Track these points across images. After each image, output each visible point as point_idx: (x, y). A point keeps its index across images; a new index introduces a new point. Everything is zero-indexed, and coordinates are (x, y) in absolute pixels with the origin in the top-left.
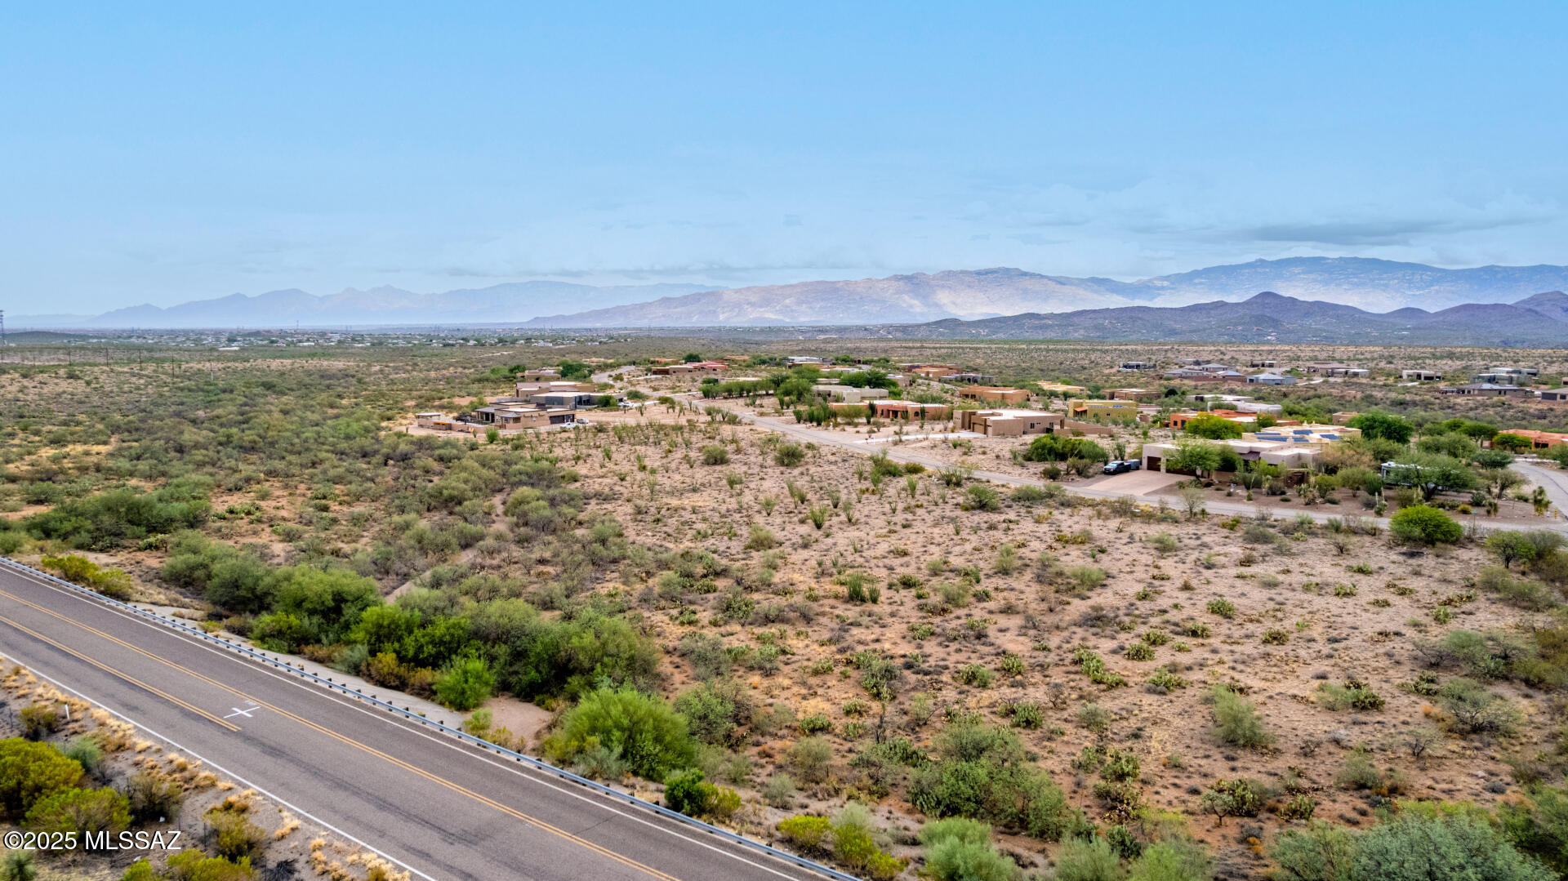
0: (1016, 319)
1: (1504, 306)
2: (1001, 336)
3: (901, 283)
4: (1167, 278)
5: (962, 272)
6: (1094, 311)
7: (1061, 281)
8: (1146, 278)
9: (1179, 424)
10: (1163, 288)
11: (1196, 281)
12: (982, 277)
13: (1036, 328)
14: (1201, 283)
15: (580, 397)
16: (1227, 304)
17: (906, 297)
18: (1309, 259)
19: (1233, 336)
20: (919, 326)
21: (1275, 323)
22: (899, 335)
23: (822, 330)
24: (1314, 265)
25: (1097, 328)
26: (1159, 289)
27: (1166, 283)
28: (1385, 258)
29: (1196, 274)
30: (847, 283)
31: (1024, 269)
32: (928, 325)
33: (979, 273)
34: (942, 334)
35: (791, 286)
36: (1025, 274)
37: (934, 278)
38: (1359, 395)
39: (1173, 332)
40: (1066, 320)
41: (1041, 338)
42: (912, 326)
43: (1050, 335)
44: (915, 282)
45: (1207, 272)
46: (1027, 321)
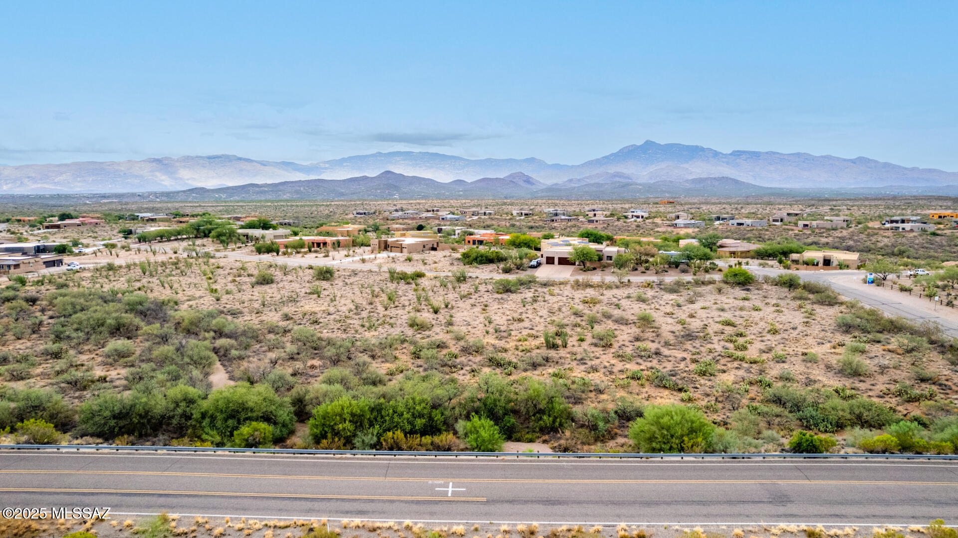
0: (243, 187)
1: (500, 179)
2: (237, 198)
3: (154, 164)
4: (328, 162)
5: (197, 157)
6: (292, 182)
7: (263, 164)
8: (315, 162)
9: (471, 242)
10: (326, 168)
11: (345, 164)
12: (211, 160)
13: (258, 193)
14: (347, 166)
15: (38, 247)
16: (368, 177)
17: (158, 174)
18: (404, 152)
19: (376, 196)
20: (178, 192)
21: (397, 188)
22: (164, 199)
23: (104, 196)
24: (407, 156)
25: (297, 192)
26: (323, 169)
27: (327, 165)
28: (441, 153)
29: (343, 160)
30: (112, 163)
31: (239, 155)
32: (184, 191)
33: (209, 158)
34: (196, 198)
35: (66, 165)
36: (240, 159)
37: (178, 161)
38: (508, 224)
39: (342, 194)
40: (276, 187)
41: (263, 199)
42: (174, 193)
43: (269, 197)
44: (163, 164)
45: (350, 159)
46: (251, 189)
